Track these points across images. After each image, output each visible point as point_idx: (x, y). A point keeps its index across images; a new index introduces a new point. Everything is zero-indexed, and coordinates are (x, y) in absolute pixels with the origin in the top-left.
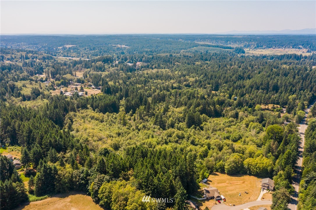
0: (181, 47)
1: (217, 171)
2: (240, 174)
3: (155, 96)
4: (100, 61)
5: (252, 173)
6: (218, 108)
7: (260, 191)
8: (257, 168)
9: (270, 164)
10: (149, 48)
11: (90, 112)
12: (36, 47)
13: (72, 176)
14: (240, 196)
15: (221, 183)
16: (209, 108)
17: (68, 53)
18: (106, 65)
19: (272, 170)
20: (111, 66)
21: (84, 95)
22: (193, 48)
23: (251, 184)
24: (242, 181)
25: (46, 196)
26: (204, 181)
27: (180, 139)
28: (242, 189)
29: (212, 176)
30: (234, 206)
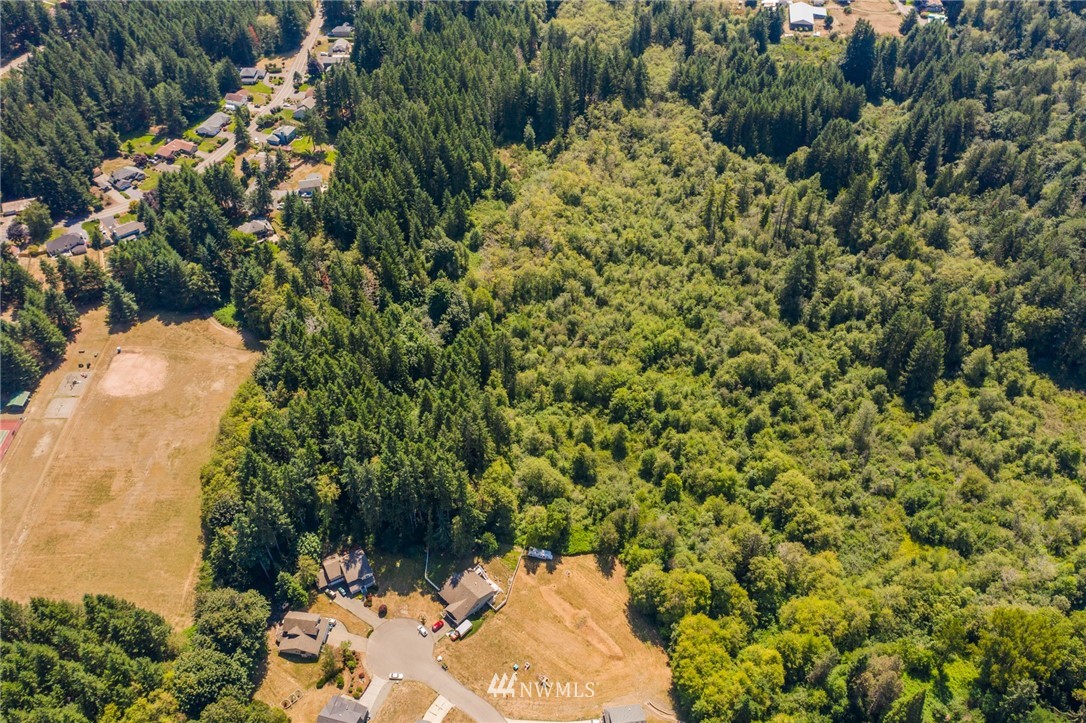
15: (567, 599)
23: (615, 680)
24: (617, 650)
25: (237, 323)
26: (534, 552)
27: (745, 384)
28: (562, 664)
29: (590, 561)
30: (445, 668)
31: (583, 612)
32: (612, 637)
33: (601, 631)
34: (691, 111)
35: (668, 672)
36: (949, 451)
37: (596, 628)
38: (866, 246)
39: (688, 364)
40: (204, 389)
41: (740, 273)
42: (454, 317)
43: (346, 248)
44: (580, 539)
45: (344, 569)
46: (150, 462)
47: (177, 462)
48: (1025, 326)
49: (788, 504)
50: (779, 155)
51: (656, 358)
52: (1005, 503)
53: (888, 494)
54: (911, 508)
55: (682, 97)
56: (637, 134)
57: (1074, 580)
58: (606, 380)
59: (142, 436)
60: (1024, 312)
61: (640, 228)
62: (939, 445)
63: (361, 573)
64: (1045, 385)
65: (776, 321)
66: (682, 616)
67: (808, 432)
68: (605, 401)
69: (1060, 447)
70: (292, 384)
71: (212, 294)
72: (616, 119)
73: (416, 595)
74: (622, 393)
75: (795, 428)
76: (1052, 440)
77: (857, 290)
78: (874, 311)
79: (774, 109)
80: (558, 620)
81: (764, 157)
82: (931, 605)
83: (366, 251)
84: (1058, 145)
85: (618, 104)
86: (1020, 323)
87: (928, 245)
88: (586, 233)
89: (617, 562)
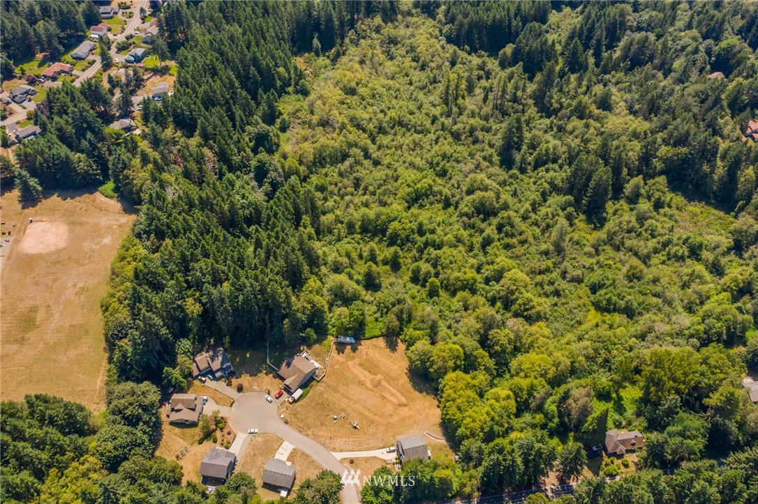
7: (384, 447)
15: (367, 369)
23: (403, 420)
24: (403, 400)
25: (116, 195)
26: (342, 339)
27: (479, 213)
28: (366, 413)
29: (381, 342)
30: (286, 423)
31: (379, 377)
32: (399, 391)
33: (391, 388)
34: (430, 22)
35: (438, 411)
36: (617, 249)
37: (388, 386)
38: (556, 112)
39: (439, 202)
40: (96, 244)
41: (471, 136)
42: (273, 180)
43: (190, 135)
44: (373, 328)
45: (210, 362)
46: (63, 299)
47: (83, 297)
48: (664, 160)
49: (512, 293)
50: (493, 51)
51: (416, 199)
52: (655, 281)
53: (579, 280)
54: (594, 289)
55: (423, 13)
56: (393, 41)
57: (701, 328)
58: (383, 217)
59: (55, 281)
60: (664, 151)
61: (400, 108)
62: (611, 245)
63: (222, 363)
64: (678, 199)
65: (497, 168)
66: (445, 373)
67: (523, 242)
68: (383, 231)
69: (690, 241)
70: (161, 235)
71: (95, 175)
72: (378, 30)
73: (262, 375)
74: (395, 225)
75: (514, 241)
76: (684, 237)
77: (551, 143)
78: (563, 156)
79: (488, 18)
80: (361, 383)
81: (483, 53)
82: (610, 352)
83: (206, 136)
84: (683, 34)
85: (378, 20)
86: (661, 159)
87: (598, 108)
88: (362, 114)
89: (399, 341)
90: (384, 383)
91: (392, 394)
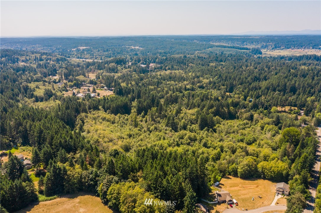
0: (196, 48)
1: (230, 174)
2: (254, 178)
3: (167, 97)
4: (113, 62)
5: (267, 177)
6: (232, 110)
7: (275, 196)
8: (271, 172)
9: (285, 168)
10: (163, 50)
11: (102, 113)
12: (50, 49)
13: (81, 177)
14: (253, 200)
15: (234, 186)
16: (223, 110)
17: (81, 55)
18: (119, 66)
19: (288, 175)
20: (124, 68)
21: (96, 96)
22: (208, 49)
24: (255, 185)
29: (224, 179)
30: (247, 210)
31: (240, 185)
32: (251, 184)
37: (246, 186)
66: (257, 167)
73: (215, 207)
80: (240, 190)
81: (126, 114)
89: (227, 176)
90: (244, 186)
91: (251, 187)
